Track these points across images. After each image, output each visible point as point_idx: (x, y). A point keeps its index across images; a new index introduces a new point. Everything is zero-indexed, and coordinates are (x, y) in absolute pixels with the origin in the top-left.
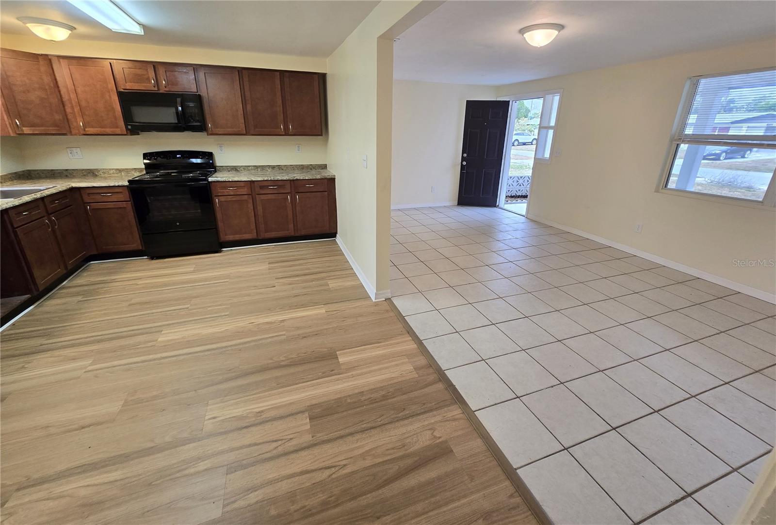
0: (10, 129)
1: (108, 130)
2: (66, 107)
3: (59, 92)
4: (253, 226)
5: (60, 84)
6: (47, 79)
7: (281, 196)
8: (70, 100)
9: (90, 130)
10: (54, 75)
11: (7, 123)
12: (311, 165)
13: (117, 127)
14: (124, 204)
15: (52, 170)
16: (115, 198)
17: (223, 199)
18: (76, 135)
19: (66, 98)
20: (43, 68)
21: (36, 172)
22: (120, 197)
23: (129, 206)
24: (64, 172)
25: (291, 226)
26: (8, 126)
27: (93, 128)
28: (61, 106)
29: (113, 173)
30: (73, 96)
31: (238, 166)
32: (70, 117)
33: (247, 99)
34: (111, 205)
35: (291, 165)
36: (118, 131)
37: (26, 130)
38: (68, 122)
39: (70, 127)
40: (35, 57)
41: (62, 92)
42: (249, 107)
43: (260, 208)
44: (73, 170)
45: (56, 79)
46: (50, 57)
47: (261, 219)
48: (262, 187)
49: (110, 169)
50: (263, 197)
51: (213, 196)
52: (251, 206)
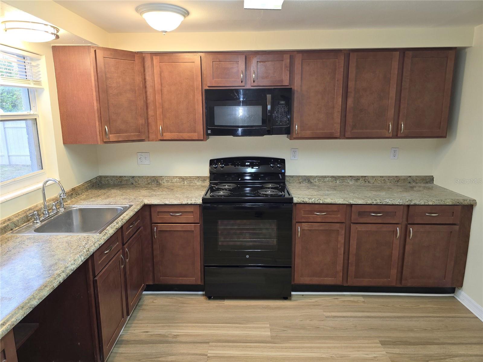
0: (98, 137)
1: (186, 135)
2: (149, 110)
3: (146, 92)
4: (340, 268)
5: (149, 84)
6: (138, 79)
7: (385, 228)
8: (155, 101)
9: (167, 135)
10: (145, 74)
11: (98, 130)
12: (410, 176)
13: (195, 132)
14: (191, 227)
15: (121, 177)
16: (184, 218)
17: (306, 226)
18: (153, 140)
19: (150, 98)
20: (137, 67)
21: (107, 179)
22: (190, 218)
23: (196, 229)
24: (131, 179)
25: (394, 272)
26: (98, 133)
27: (171, 132)
28: (145, 108)
29: (176, 182)
30: (158, 97)
31: (311, 176)
32: (150, 120)
33: (349, 90)
34: (179, 227)
35: (381, 177)
36: (195, 136)
37: (112, 137)
38: (148, 126)
39: (148, 131)
40: (132, 55)
41: (148, 93)
42: (350, 102)
43: (353, 243)
44: (139, 177)
45: (145, 79)
46: (144, 55)
47: (352, 259)
48: (361, 214)
49: (174, 177)
50: (360, 228)
51: (294, 222)
52: (341, 239)
